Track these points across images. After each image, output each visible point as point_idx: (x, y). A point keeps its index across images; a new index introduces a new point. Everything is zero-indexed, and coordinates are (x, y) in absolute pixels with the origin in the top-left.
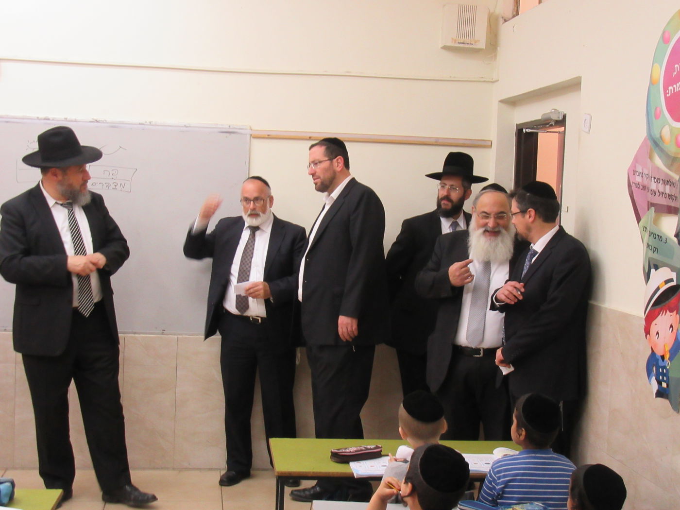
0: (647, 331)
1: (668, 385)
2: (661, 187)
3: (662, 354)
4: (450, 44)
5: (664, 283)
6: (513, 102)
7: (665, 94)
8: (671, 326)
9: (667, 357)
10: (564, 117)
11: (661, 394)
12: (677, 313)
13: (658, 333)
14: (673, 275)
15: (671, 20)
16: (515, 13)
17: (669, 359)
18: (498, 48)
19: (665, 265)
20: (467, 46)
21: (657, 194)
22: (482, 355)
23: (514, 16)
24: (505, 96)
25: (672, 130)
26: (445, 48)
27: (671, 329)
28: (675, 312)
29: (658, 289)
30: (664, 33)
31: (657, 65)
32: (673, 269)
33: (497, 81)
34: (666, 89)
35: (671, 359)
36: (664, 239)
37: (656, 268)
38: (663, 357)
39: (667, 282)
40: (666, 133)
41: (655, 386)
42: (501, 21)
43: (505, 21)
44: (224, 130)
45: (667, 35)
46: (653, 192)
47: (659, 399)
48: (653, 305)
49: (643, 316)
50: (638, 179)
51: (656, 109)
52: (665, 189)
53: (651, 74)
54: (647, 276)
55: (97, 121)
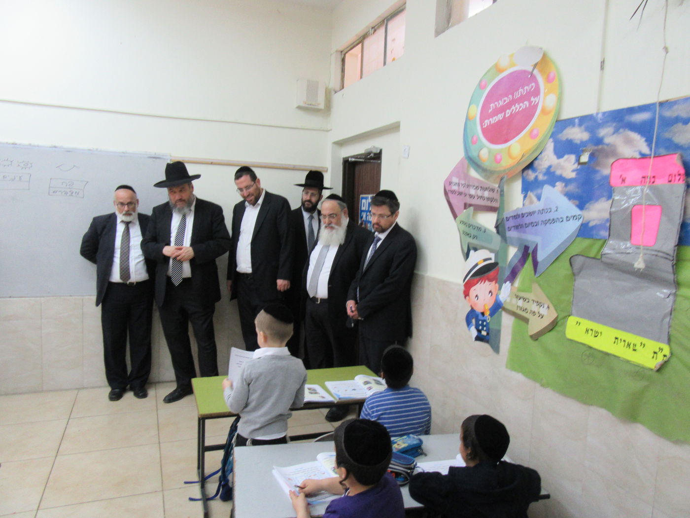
0: (466, 294)
1: (488, 334)
2: (479, 193)
3: (482, 311)
4: (302, 104)
5: (482, 261)
6: (341, 143)
7: (482, 126)
8: (490, 292)
9: (487, 313)
10: (381, 151)
11: (479, 338)
12: (496, 283)
13: (477, 296)
14: (492, 256)
15: (488, 71)
16: (341, 88)
17: (490, 315)
18: (332, 110)
19: (483, 248)
20: (313, 107)
21: (476, 197)
22: (319, 302)
23: (341, 90)
24: (336, 140)
25: (490, 151)
26: (299, 108)
27: (490, 294)
28: (494, 282)
29: (476, 265)
30: (481, 81)
31: (473, 107)
32: (491, 251)
33: (331, 130)
34: (482, 122)
35: (491, 315)
36: (483, 229)
37: (476, 250)
38: (483, 314)
39: (485, 260)
40: (484, 154)
41: (474, 333)
42: (333, 93)
43: (336, 92)
44: (151, 156)
45: (483, 83)
46: (471, 196)
47: (478, 343)
48: (473, 276)
49: (462, 283)
50: (455, 188)
51: (472, 137)
52: (483, 194)
53: (467, 112)
54: (467, 256)
55: (55, 147)
